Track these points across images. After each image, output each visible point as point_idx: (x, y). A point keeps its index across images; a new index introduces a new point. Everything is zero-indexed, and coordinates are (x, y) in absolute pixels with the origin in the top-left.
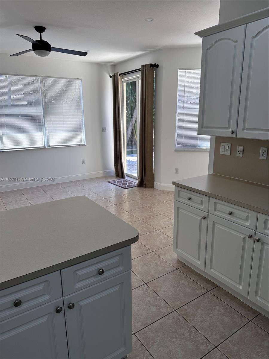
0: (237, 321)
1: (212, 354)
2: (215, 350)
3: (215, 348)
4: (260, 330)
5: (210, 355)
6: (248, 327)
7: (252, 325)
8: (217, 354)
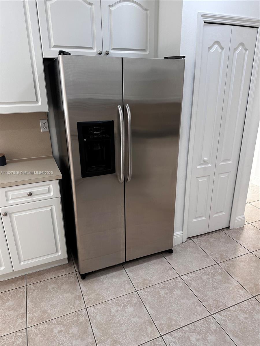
0: (19, 296)
1: (30, 336)
2: (29, 331)
3: (27, 329)
4: (38, 284)
5: (30, 337)
6: (30, 291)
7: (30, 287)
8: (33, 331)
